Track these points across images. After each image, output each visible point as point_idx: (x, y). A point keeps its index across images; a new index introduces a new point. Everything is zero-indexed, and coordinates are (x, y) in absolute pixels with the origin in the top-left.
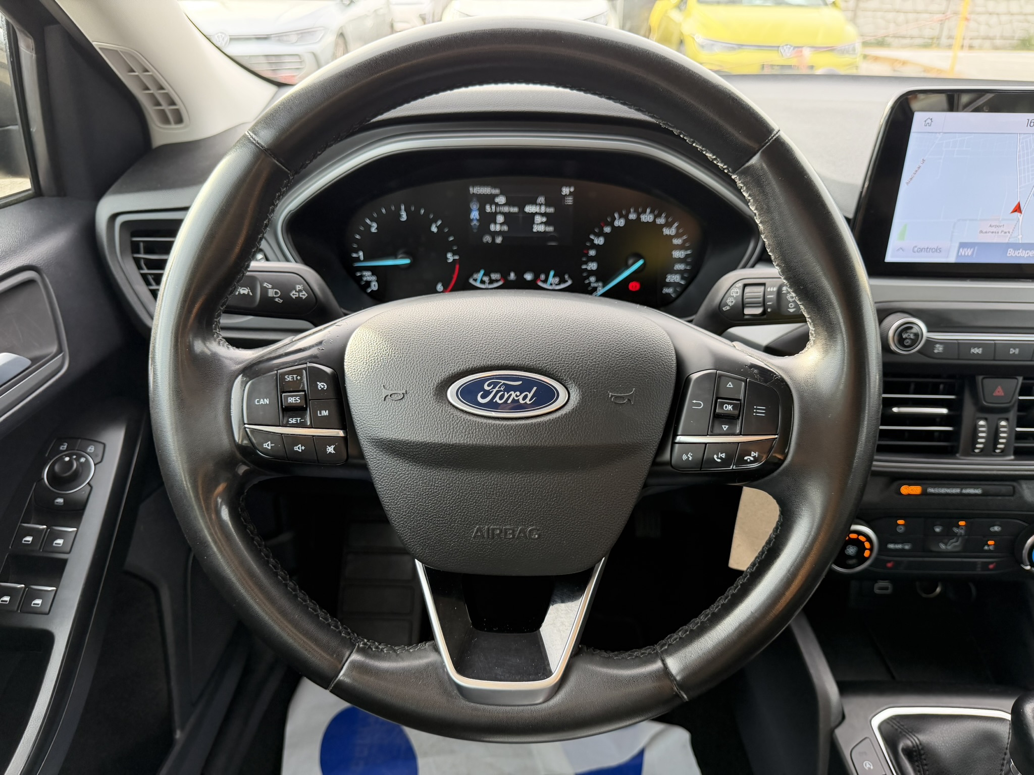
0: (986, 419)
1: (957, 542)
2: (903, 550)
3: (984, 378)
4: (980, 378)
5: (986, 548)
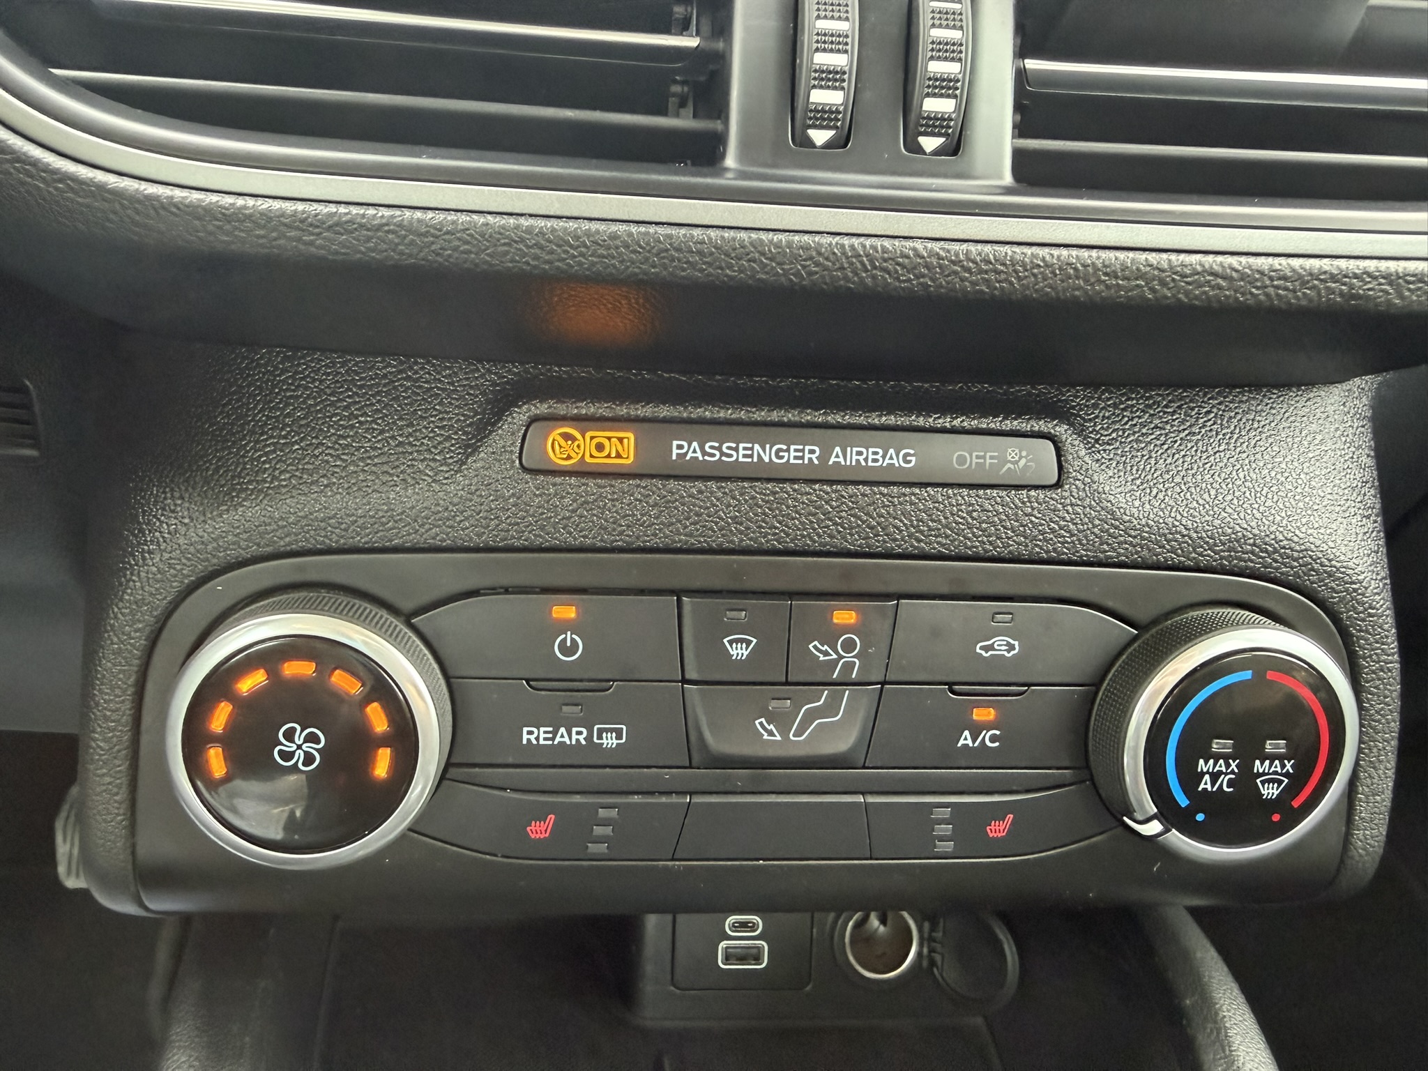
1: (830, 708)
2: (589, 757)
5: (966, 739)
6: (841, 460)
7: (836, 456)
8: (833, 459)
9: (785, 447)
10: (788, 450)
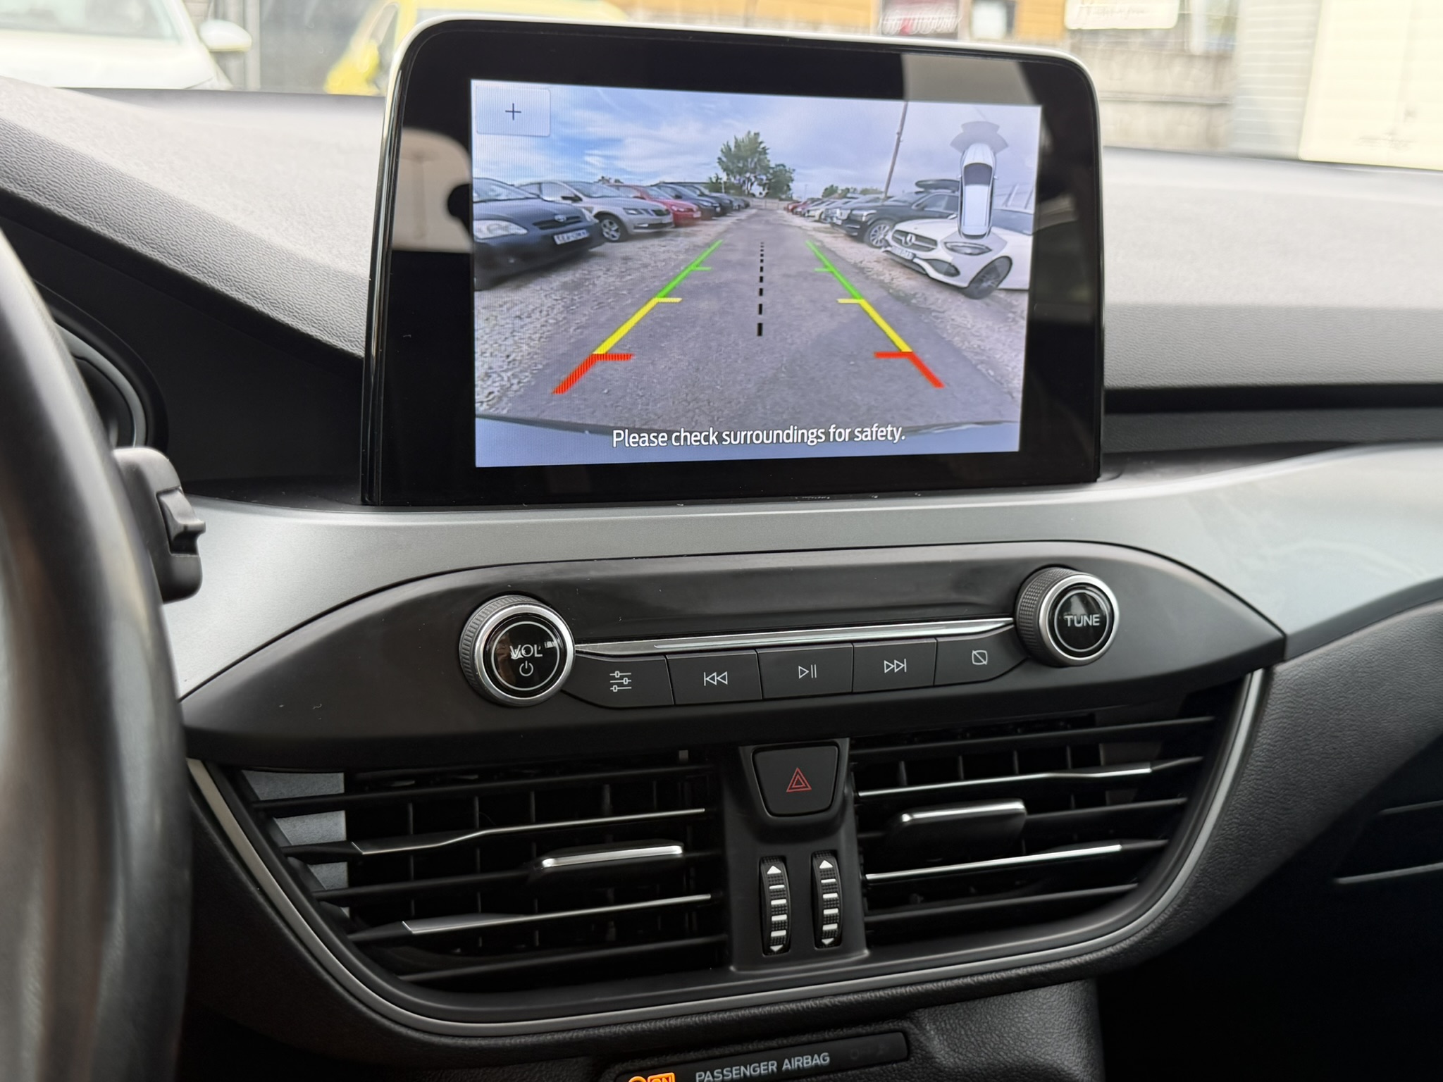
0: (782, 860)
3: (755, 752)
4: (746, 752)
6: (789, 1066)
7: (786, 1066)
8: (784, 1067)
9: (757, 1065)
10: (759, 1066)
